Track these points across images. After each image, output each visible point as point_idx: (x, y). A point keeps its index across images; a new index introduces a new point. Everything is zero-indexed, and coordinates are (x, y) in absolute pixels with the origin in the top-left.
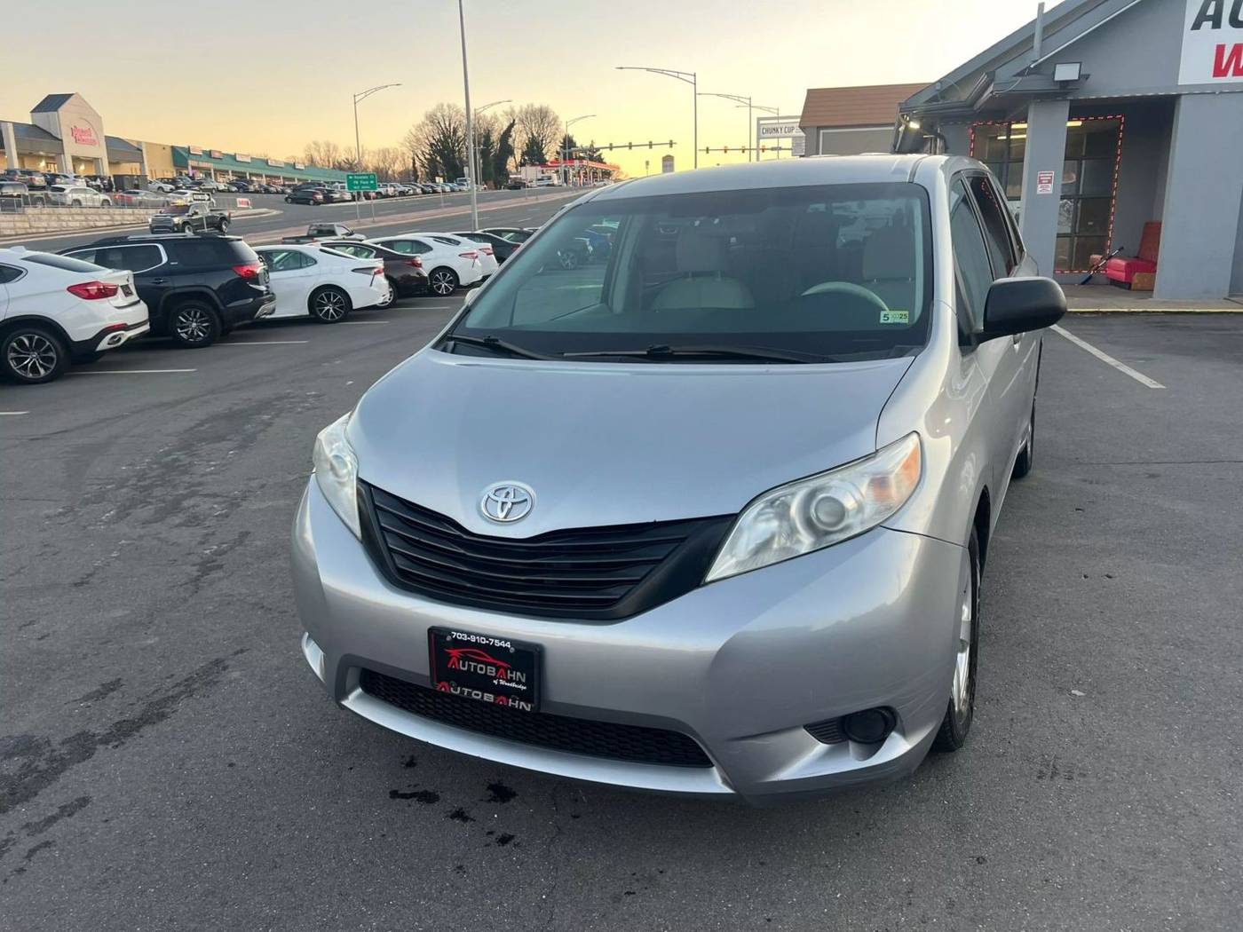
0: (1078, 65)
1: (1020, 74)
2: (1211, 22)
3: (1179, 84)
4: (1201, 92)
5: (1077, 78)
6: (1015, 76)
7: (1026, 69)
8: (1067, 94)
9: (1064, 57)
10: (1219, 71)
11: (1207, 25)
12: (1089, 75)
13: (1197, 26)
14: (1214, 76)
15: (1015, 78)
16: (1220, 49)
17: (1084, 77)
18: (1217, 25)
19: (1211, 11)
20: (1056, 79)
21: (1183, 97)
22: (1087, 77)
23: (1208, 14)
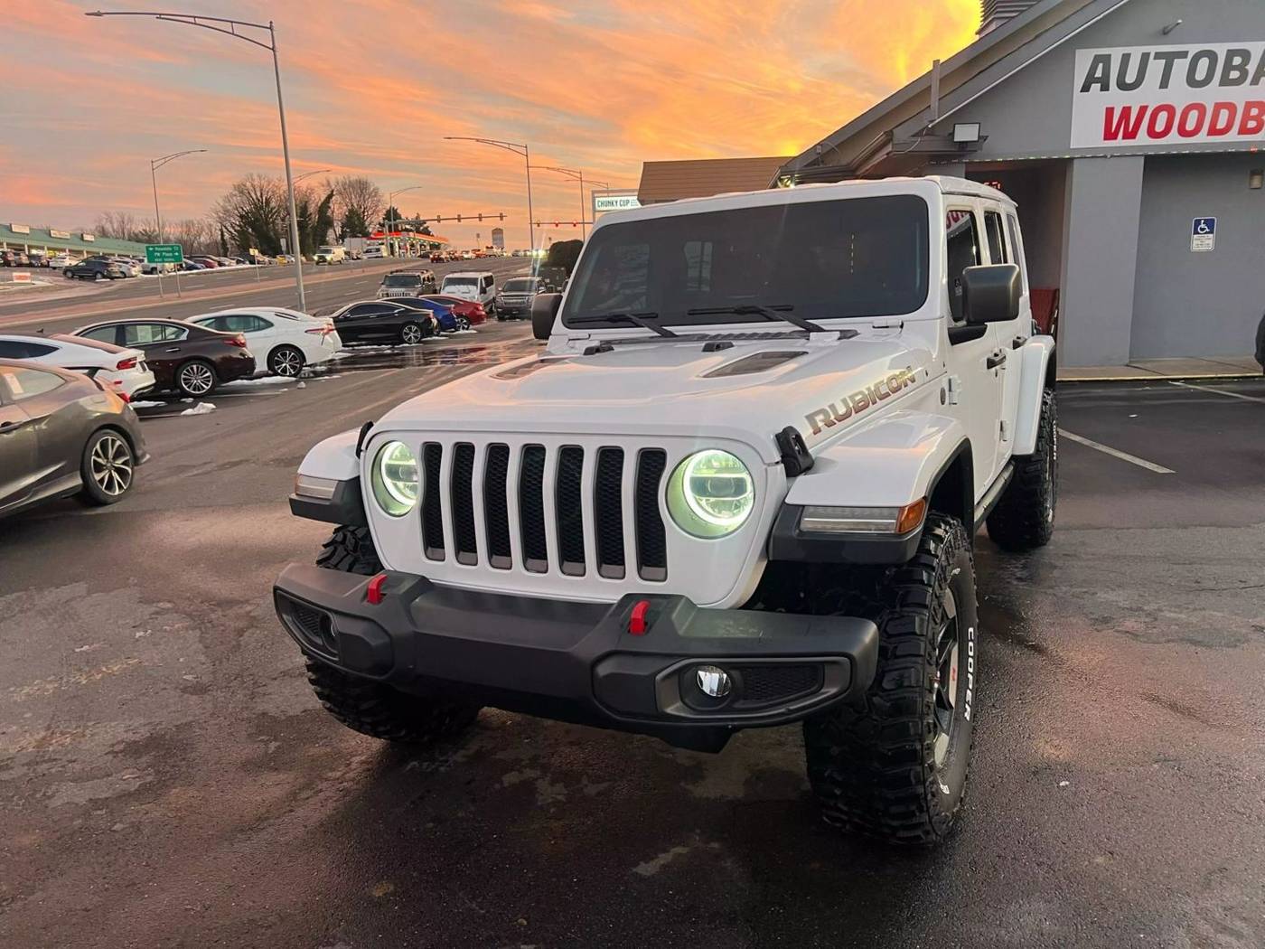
0: (978, 125)
1: (918, 134)
2: (1099, 85)
3: (1071, 147)
4: (1095, 156)
5: (976, 139)
6: (913, 136)
7: (923, 130)
8: (963, 156)
9: (961, 117)
10: (1110, 135)
11: (1096, 87)
12: (987, 137)
13: (1086, 88)
14: (1105, 139)
15: (913, 139)
16: (1110, 112)
17: (982, 138)
18: (1105, 88)
19: (1099, 74)
20: (955, 140)
21: (1075, 161)
22: (985, 138)
23: (1096, 76)
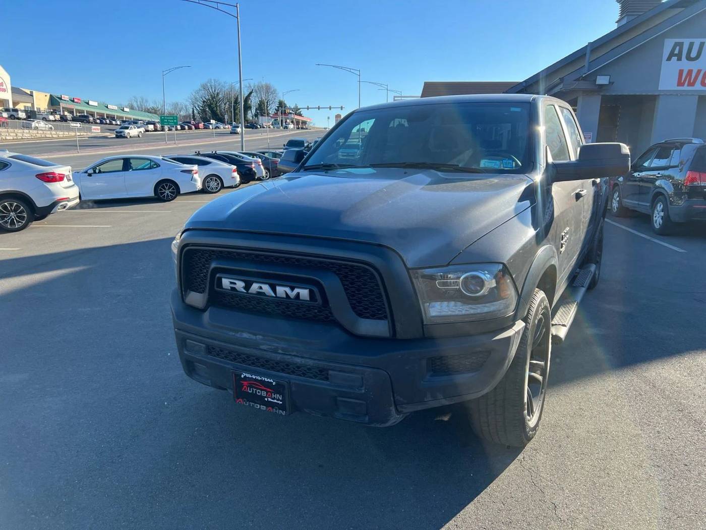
0: (609, 77)
1: (578, 80)
2: (676, 58)
3: (659, 89)
4: (670, 94)
5: (608, 83)
6: (575, 80)
7: (580, 78)
8: (601, 91)
9: (600, 72)
10: (680, 84)
11: (675, 58)
13: (669, 59)
14: (678, 86)
15: (575, 82)
16: (681, 72)
17: (611, 83)
18: (679, 59)
19: (676, 52)
20: (597, 83)
21: (660, 96)
22: (613, 83)
23: (675, 53)
